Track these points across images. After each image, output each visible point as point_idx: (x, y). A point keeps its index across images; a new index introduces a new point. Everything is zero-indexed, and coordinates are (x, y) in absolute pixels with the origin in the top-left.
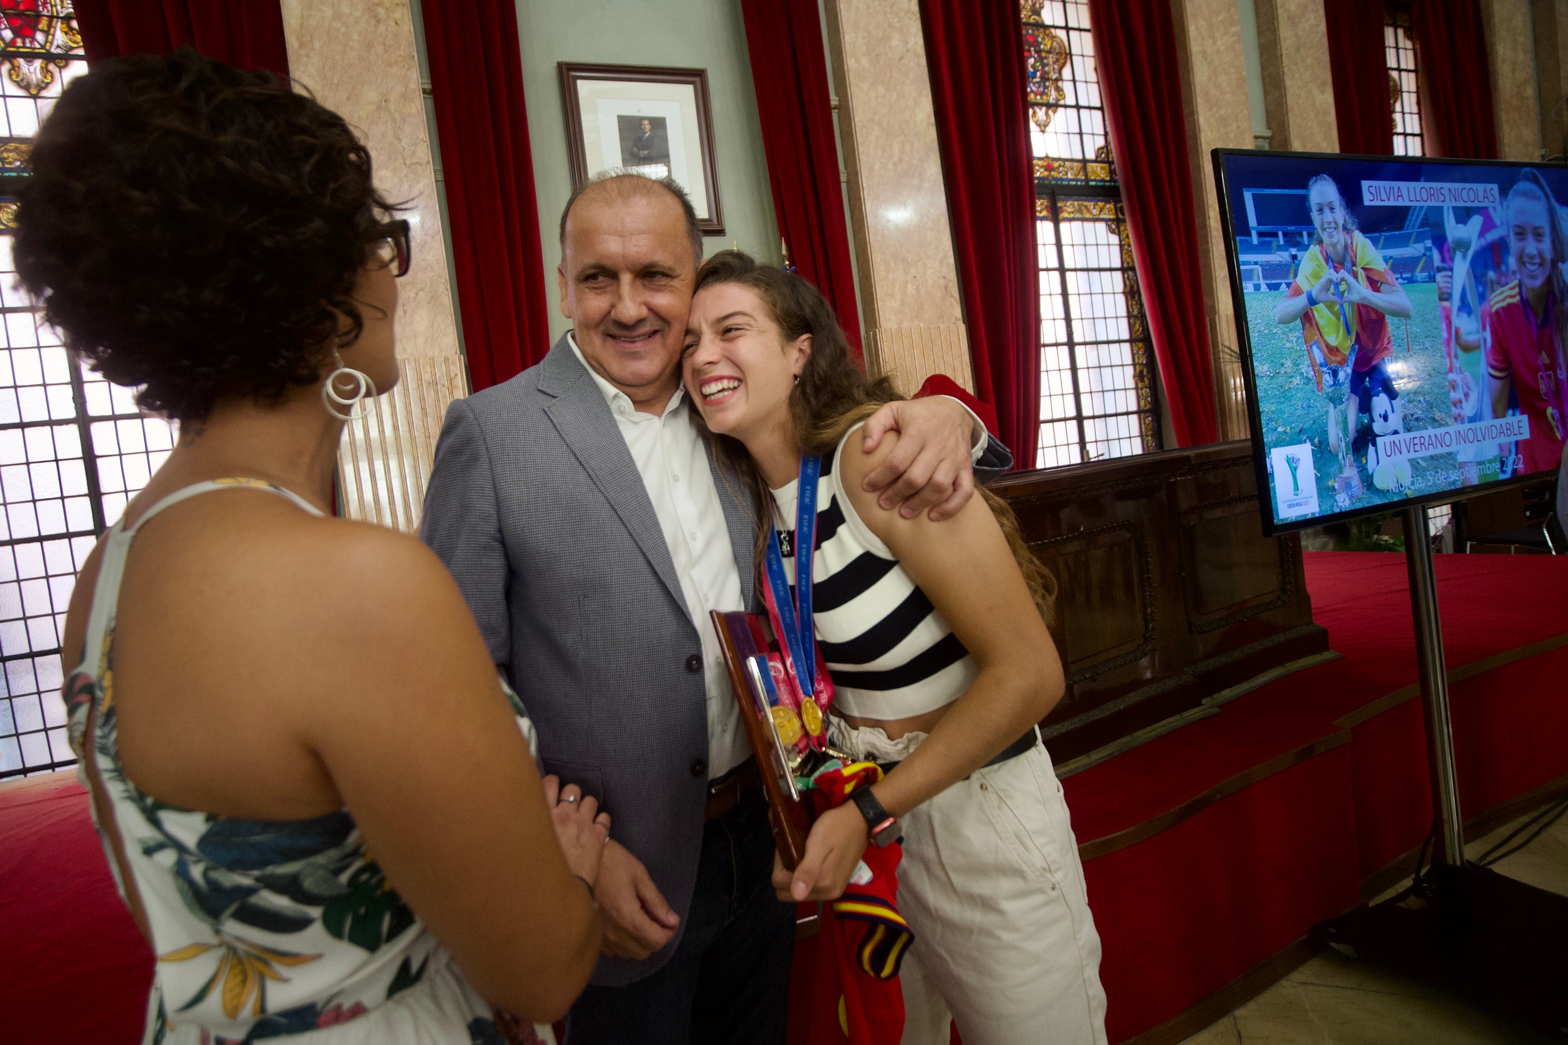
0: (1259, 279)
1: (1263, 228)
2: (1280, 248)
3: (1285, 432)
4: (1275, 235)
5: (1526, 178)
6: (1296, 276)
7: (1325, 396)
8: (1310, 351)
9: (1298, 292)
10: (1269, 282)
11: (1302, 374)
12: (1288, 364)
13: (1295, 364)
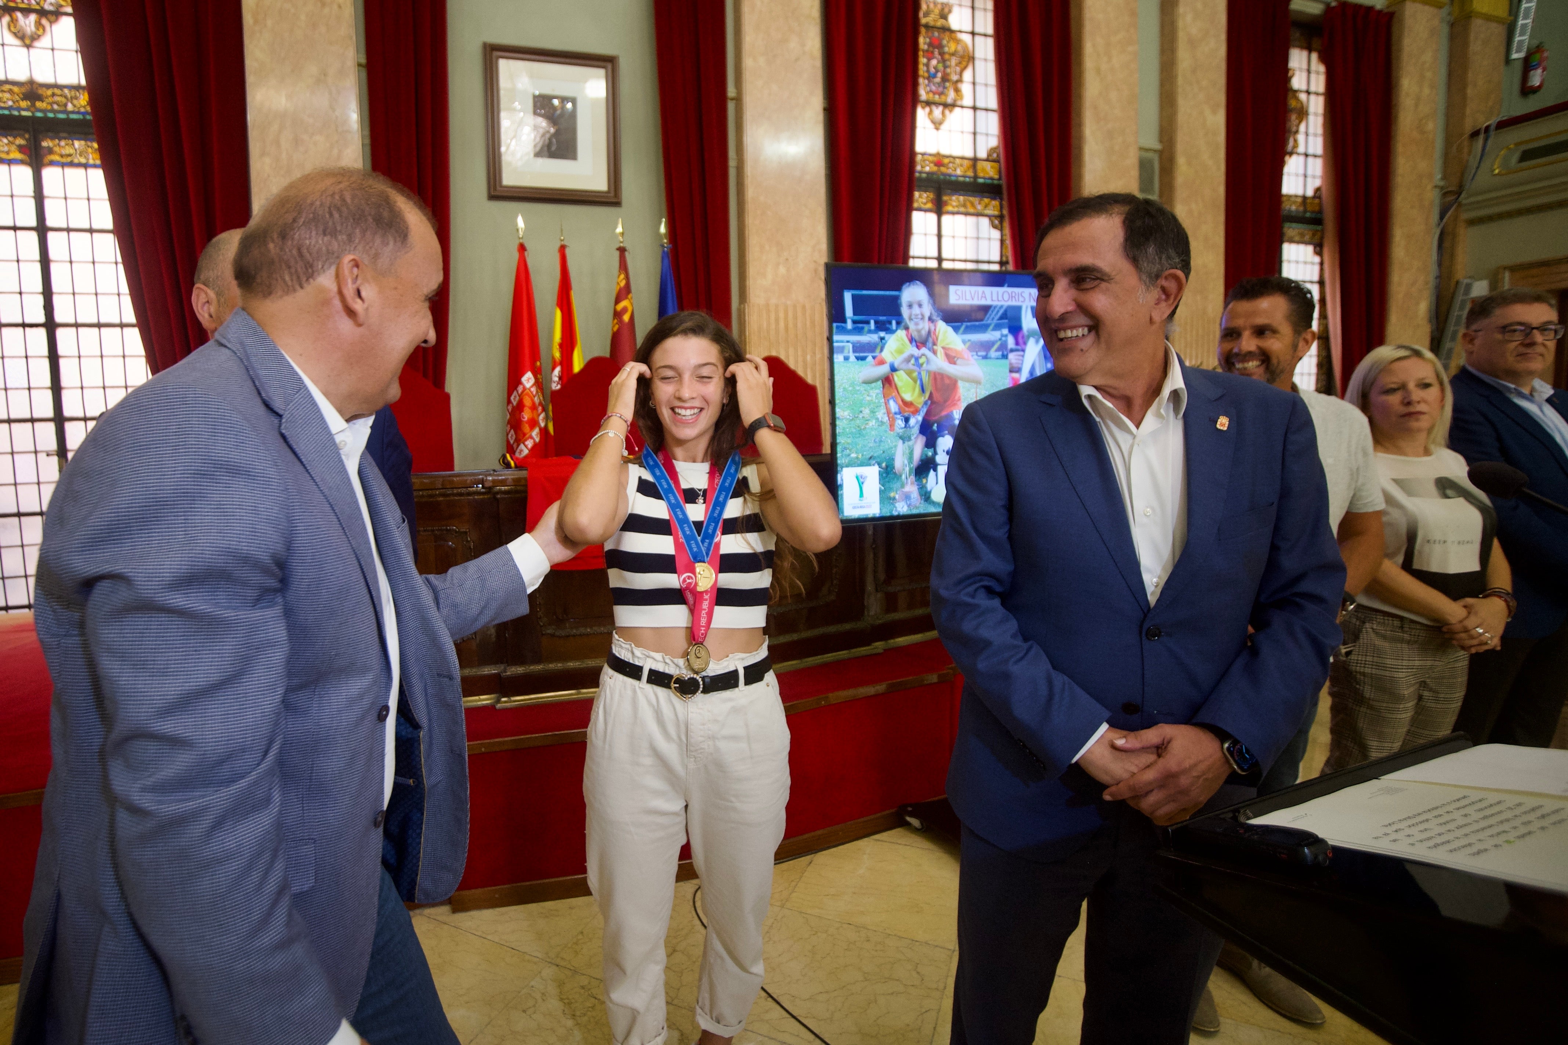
0: (849, 353)
1: (857, 318)
2: (870, 332)
3: (857, 458)
4: (868, 323)
6: (882, 350)
8: (887, 404)
9: (882, 362)
10: (857, 355)
11: (877, 419)
12: (866, 411)
13: (873, 412)
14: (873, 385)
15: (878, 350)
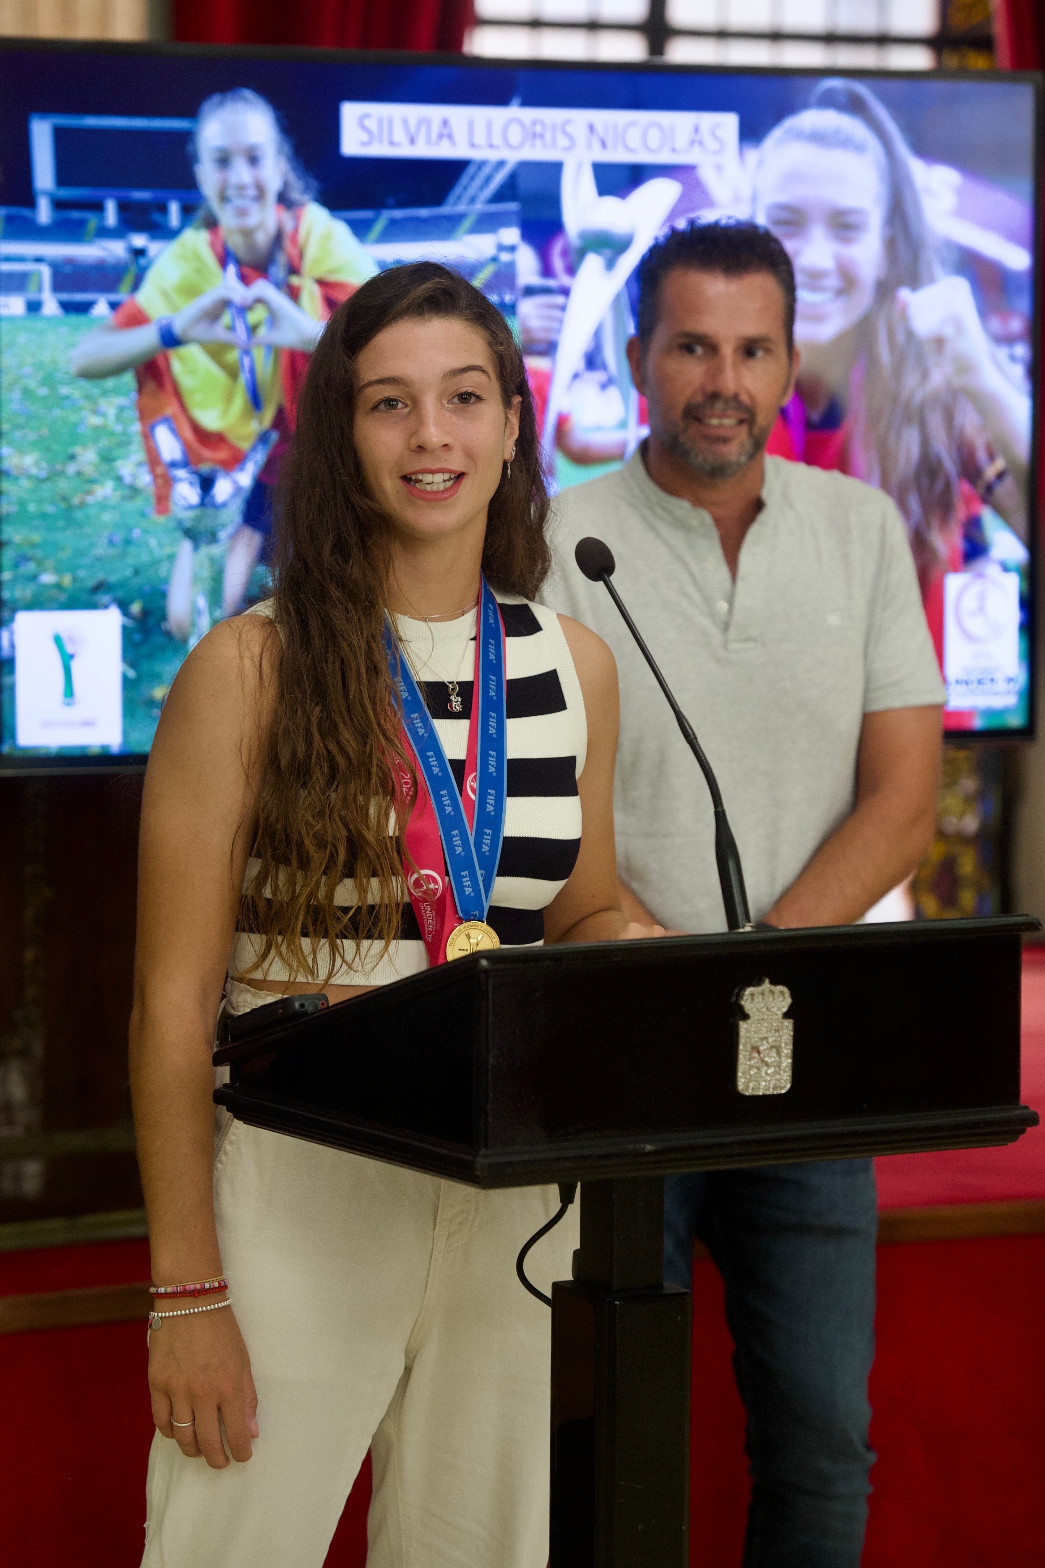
0: (40, 289)
1: (67, 193)
2: (104, 233)
3: (58, 586)
4: (98, 207)
5: (828, 101)
6: (136, 286)
7: (172, 524)
8: (148, 436)
9: (137, 319)
10: (66, 297)
11: (119, 479)
12: (88, 457)
13: (107, 458)
14: (110, 383)
15: (128, 281)
